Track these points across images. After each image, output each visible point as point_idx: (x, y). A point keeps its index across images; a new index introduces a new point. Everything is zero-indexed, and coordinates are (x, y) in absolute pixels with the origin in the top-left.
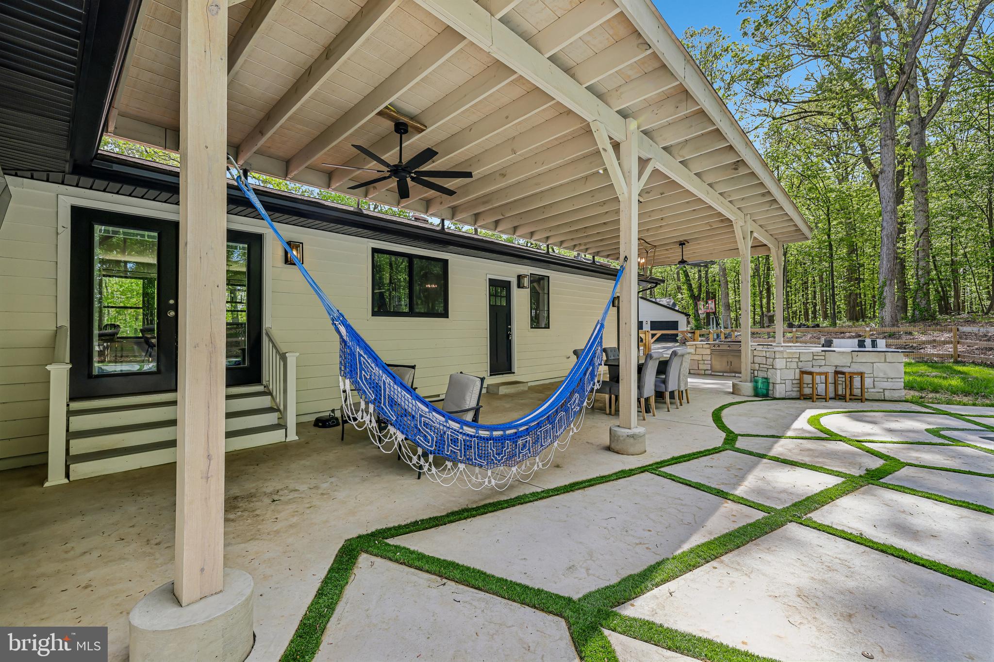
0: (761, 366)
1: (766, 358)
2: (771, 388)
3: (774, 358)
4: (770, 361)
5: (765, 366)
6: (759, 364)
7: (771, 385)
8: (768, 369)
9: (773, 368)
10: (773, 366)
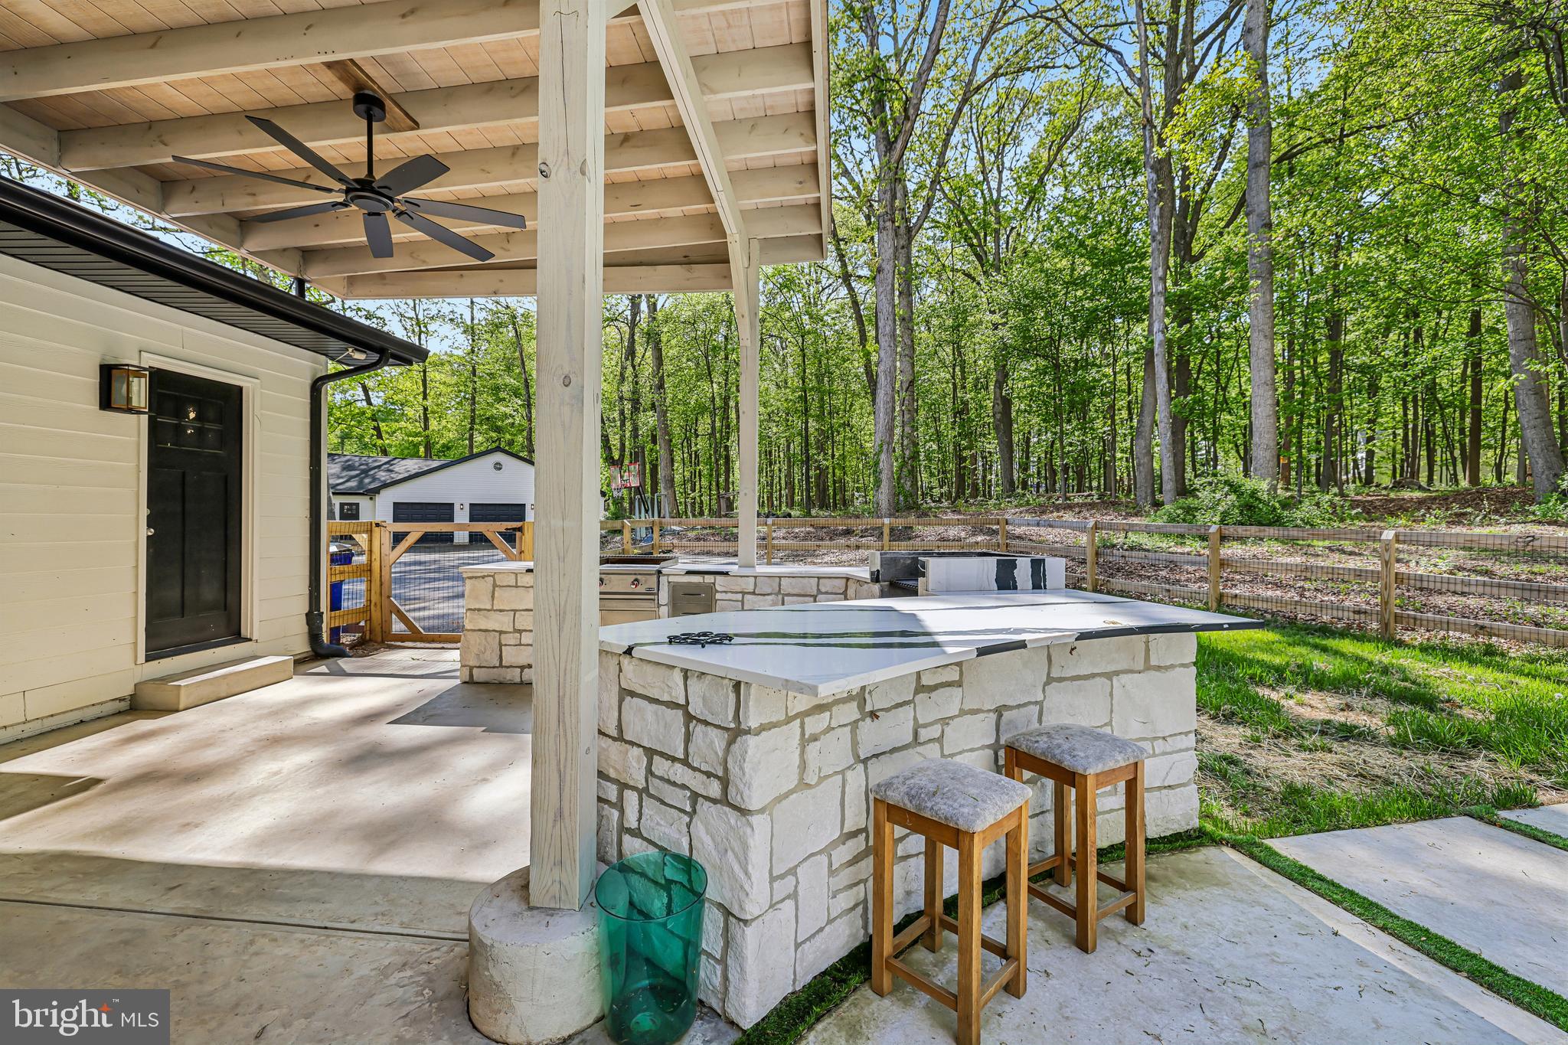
0: (661, 766)
1: (689, 718)
2: (711, 940)
3: (736, 733)
4: (709, 744)
5: (679, 773)
6: (650, 753)
7: (712, 922)
8: (695, 796)
9: (724, 800)
10: (725, 782)
